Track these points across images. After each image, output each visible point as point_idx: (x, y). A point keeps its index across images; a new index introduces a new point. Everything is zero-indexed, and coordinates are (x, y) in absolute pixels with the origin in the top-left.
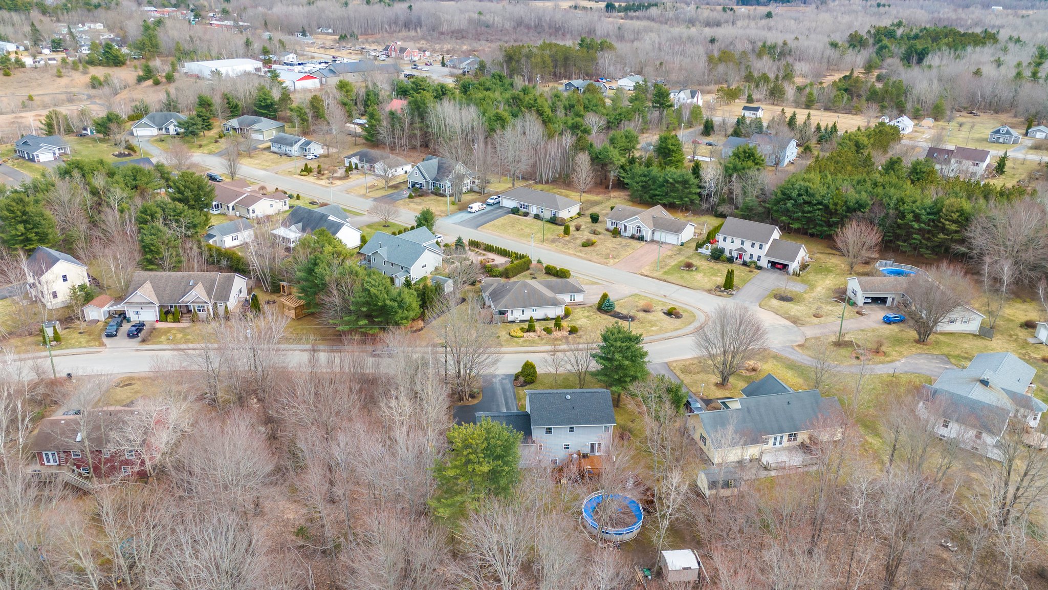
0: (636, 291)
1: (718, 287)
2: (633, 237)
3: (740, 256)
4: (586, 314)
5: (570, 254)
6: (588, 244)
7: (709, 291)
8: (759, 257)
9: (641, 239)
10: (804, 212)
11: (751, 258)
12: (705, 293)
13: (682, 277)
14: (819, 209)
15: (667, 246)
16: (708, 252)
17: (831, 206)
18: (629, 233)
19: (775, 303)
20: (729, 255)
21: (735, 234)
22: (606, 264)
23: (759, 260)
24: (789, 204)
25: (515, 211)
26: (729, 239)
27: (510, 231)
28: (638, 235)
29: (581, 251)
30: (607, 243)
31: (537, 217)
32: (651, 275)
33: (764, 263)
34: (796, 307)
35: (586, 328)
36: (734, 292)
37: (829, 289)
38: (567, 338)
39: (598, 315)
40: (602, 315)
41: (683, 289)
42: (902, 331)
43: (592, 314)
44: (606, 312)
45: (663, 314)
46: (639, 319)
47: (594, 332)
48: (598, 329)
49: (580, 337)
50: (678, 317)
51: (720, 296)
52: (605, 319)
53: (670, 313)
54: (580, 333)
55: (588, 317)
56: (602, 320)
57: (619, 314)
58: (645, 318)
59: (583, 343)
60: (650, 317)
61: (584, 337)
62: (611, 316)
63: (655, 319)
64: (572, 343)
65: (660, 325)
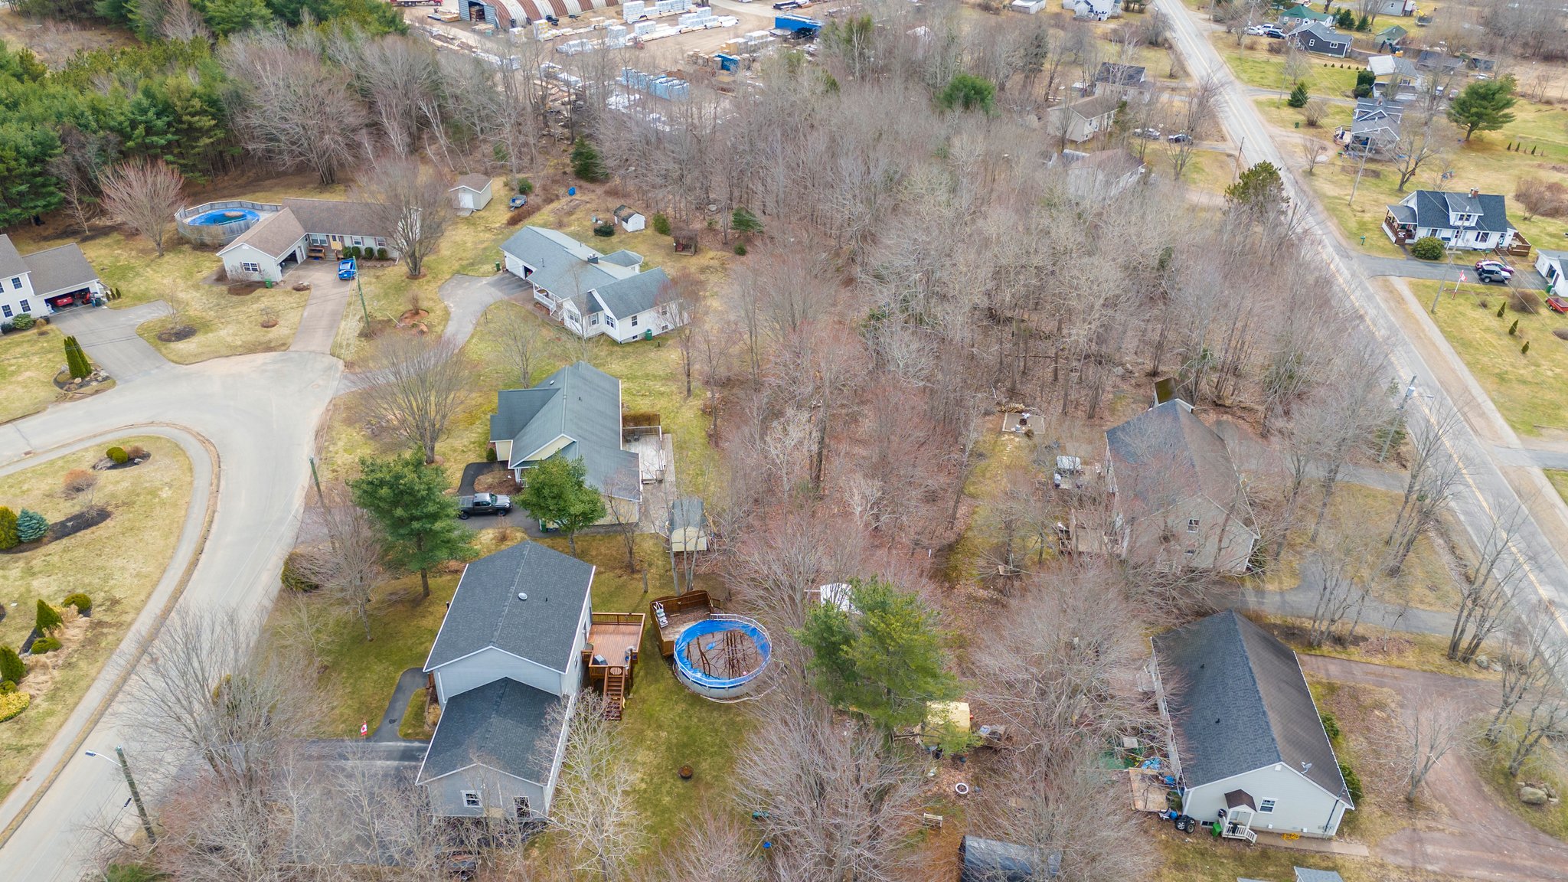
1: (61, 384)
7: (60, 399)
8: (24, 303)
11: (8, 313)
19: (183, 347)
23: (27, 309)
33: (40, 309)
34: (222, 333)
35: (84, 586)
36: (103, 374)
37: (196, 287)
38: (100, 624)
39: (38, 557)
40: (43, 550)
41: (24, 425)
42: (377, 277)
43: (21, 564)
44: (37, 542)
45: (115, 472)
46: (108, 504)
47: (110, 576)
48: (103, 568)
49: (115, 602)
50: (145, 456)
51: (97, 392)
52: (66, 550)
53: (122, 459)
54: (98, 598)
55: (30, 572)
56: (67, 556)
57: (63, 524)
58: (113, 496)
59: (145, 602)
60: (110, 488)
61: (118, 594)
62: (57, 538)
63: (125, 484)
64: (127, 618)
65: (157, 484)
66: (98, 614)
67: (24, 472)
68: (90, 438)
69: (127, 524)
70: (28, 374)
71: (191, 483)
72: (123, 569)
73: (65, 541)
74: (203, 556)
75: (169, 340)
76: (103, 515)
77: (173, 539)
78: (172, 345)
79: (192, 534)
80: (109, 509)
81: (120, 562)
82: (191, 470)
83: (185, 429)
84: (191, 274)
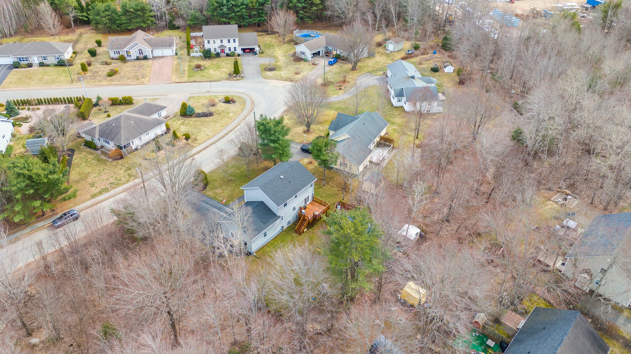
0: (188, 95)
1: (230, 75)
2: (138, 59)
3: (223, 51)
4: (180, 122)
5: (108, 85)
6: (112, 74)
7: (228, 79)
8: (235, 48)
9: (145, 58)
10: (235, 13)
11: (230, 50)
12: (227, 81)
13: (203, 76)
14: (243, 8)
15: (168, 58)
16: (200, 54)
17: (250, 5)
18: (134, 56)
19: (269, 73)
20: (215, 53)
21: (215, 36)
22: (143, 83)
23: (235, 50)
24: (225, 10)
25: (16, 66)
26: (211, 41)
27: (32, 83)
28: (141, 56)
29: (112, 80)
30: (125, 69)
31: (42, 65)
32: (181, 81)
33: (239, 51)
34: (282, 72)
35: (192, 132)
36: (242, 75)
37: (285, 56)
38: (188, 144)
39: (187, 120)
40: (190, 119)
41: (213, 83)
42: (341, 67)
43: (183, 121)
44: (190, 116)
45: (224, 104)
46: (215, 112)
47: (200, 132)
48: (200, 129)
49: (196, 140)
50: (234, 102)
51: (237, 80)
52: (196, 121)
53: (228, 101)
54: (193, 137)
55: (183, 124)
56: (194, 123)
57: (200, 114)
58: (218, 110)
59: (203, 143)
60: (219, 108)
61: (198, 138)
62: (196, 117)
63: (223, 108)
64: (195, 145)
65: (231, 111)
66: (190, 141)
67: (203, 96)
68: (225, 92)
69: (215, 120)
70: (224, 69)
71: (240, 114)
72: (205, 131)
73: (197, 118)
74: (227, 136)
75: (266, 70)
76: (211, 114)
77: (223, 128)
78: (266, 72)
79: (229, 128)
80: (214, 114)
81: (205, 129)
82: (243, 110)
83: (251, 98)
84: (287, 51)
